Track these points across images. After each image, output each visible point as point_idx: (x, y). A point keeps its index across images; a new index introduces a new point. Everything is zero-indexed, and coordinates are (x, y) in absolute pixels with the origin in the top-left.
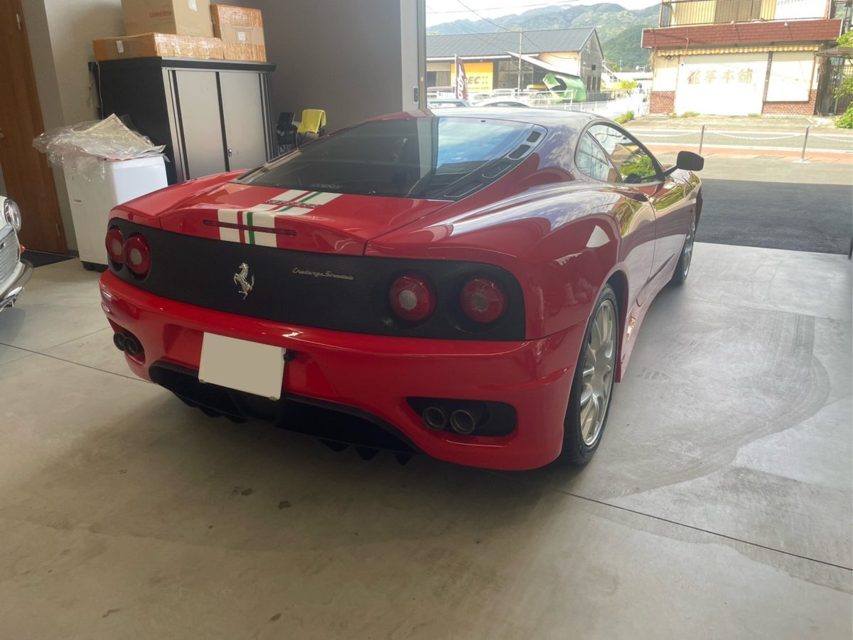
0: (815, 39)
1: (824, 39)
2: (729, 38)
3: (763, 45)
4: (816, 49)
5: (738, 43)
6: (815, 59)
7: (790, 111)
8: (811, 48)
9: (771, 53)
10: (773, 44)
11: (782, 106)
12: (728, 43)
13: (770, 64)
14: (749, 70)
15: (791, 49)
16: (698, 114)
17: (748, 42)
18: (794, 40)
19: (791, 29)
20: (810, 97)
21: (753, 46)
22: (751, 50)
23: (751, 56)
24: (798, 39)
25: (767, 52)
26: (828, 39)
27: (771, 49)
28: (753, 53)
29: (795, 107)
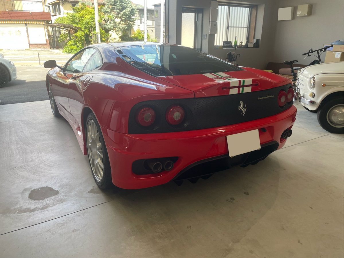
0: (43, 19)
1: (46, 20)
2: (6, 17)
3: (22, 21)
4: (44, 23)
5: (11, 19)
6: (44, 27)
7: (41, 48)
8: (42, 23)
9: (26, 24)
10: (26, 20)
11: (37, 46)
12: (6, 19)
13: (27, 29)
14: (19, 30)
15: (34, 23)
16: (2, 50)
17: (15, 19)
18: (34, 19)
19: (32, 15)
20: (47, 42)
21: (18, 21)
22: (17, 22)
23: (18, 25)
24: (36, 19)
25: (24, 24)
26: (47, 19)
27: (26, 22)
28: (19, 24)
29: (42, 46)
